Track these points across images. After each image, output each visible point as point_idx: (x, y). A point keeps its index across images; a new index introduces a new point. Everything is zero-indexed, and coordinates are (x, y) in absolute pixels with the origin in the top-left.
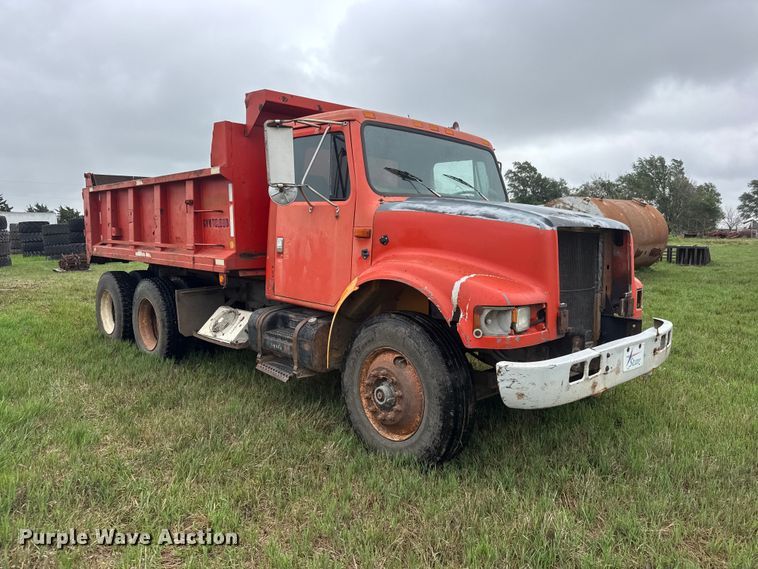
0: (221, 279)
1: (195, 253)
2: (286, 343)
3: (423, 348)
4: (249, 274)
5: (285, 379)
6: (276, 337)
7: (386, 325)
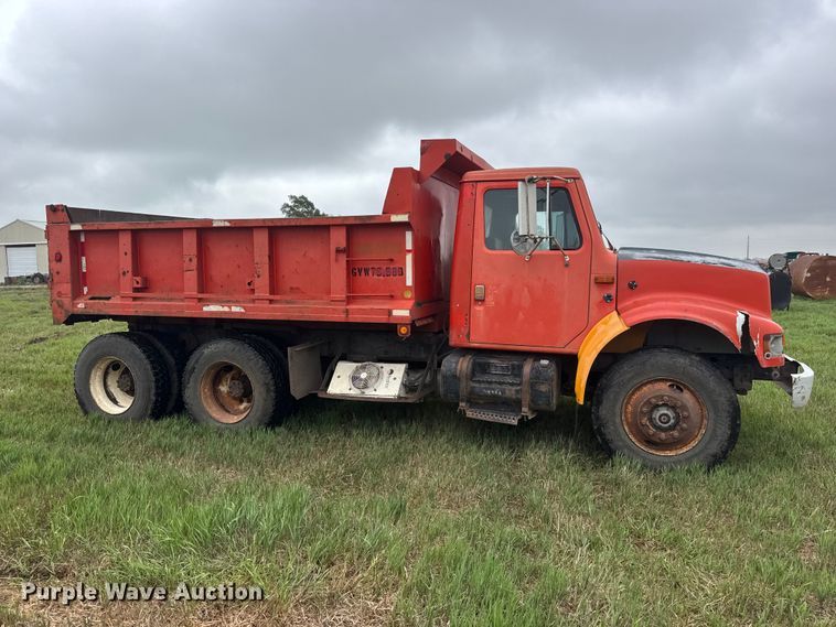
0: (403, 330)
1: (348, 304)
2: (508, 387)
3: (707, 374)
4: (425, 322)
5: (515, 422)
6: (490, 383)
7: (659, 358)
